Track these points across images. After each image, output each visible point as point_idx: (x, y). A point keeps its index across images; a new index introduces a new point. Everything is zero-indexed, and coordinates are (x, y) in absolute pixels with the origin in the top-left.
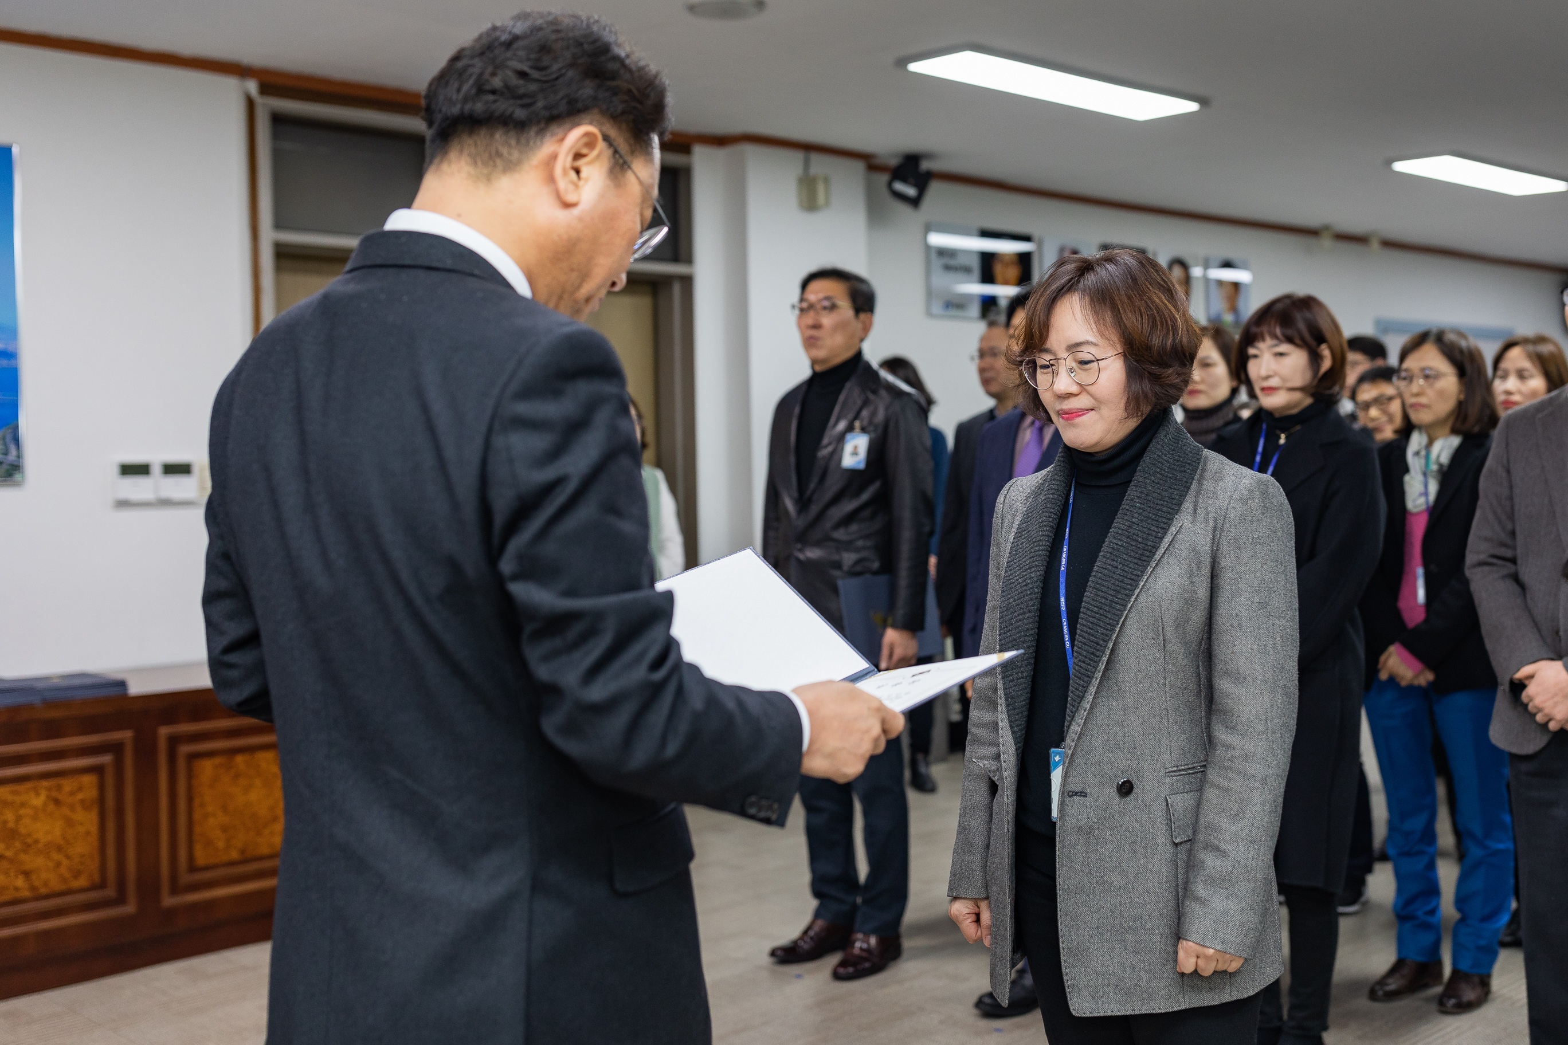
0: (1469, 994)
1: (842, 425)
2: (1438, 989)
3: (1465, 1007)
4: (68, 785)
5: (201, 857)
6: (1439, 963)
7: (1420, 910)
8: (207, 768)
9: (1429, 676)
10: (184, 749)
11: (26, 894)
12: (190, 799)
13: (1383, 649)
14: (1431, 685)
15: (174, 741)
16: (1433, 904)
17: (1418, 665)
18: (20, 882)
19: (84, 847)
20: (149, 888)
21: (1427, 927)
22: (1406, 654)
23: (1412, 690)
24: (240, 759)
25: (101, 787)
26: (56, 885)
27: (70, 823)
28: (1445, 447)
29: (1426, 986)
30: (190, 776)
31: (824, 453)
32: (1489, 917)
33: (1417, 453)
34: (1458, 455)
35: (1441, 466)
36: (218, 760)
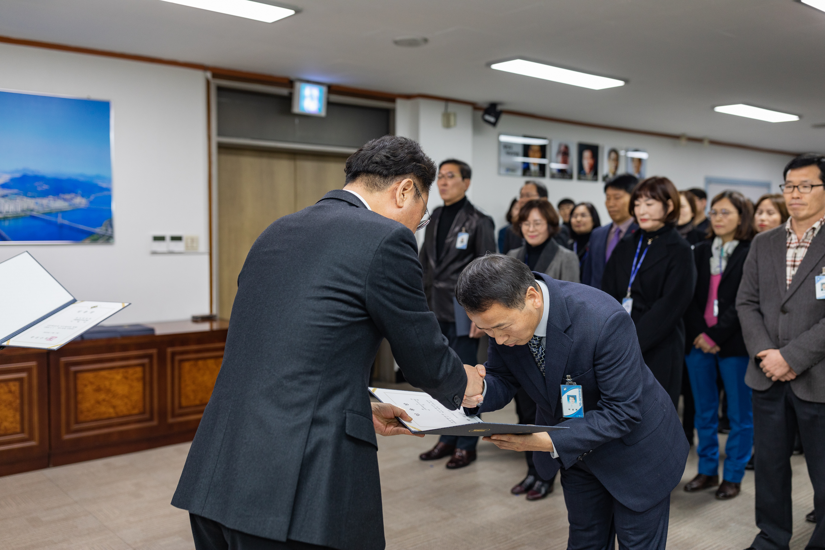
0: (730, 492)
1: (457, 229)
2: (716, 488)
3: (727, 497)
4: (131, 371)
5: (184, 403)
6: (717, 476)
7: (709, 453)
8: (187, 366)
9: (717, 349)
10: (178, 358)
11: (113, 415)
12: (180, 378)
13: (697, 335)
14: (719, 353)
15: (174, 354)
16: (715, 450)
17: (713, 343)
18: (111, 410)
19: (137, 397)
20: (163, 414)
21: (712, 460)
22: (707, 338)
23: (709, 355)
24: (200, 363)
25: (144, 372)
26: (125, 412)
27: (131, 387)
28: (730, 246)
29: (711, 486)
30: (180, 369)
31: (449, 240)
32: (740, 458)
33: (717, 248)
34: (737, 250)
35: (728, 254)
36: (192, 363)
